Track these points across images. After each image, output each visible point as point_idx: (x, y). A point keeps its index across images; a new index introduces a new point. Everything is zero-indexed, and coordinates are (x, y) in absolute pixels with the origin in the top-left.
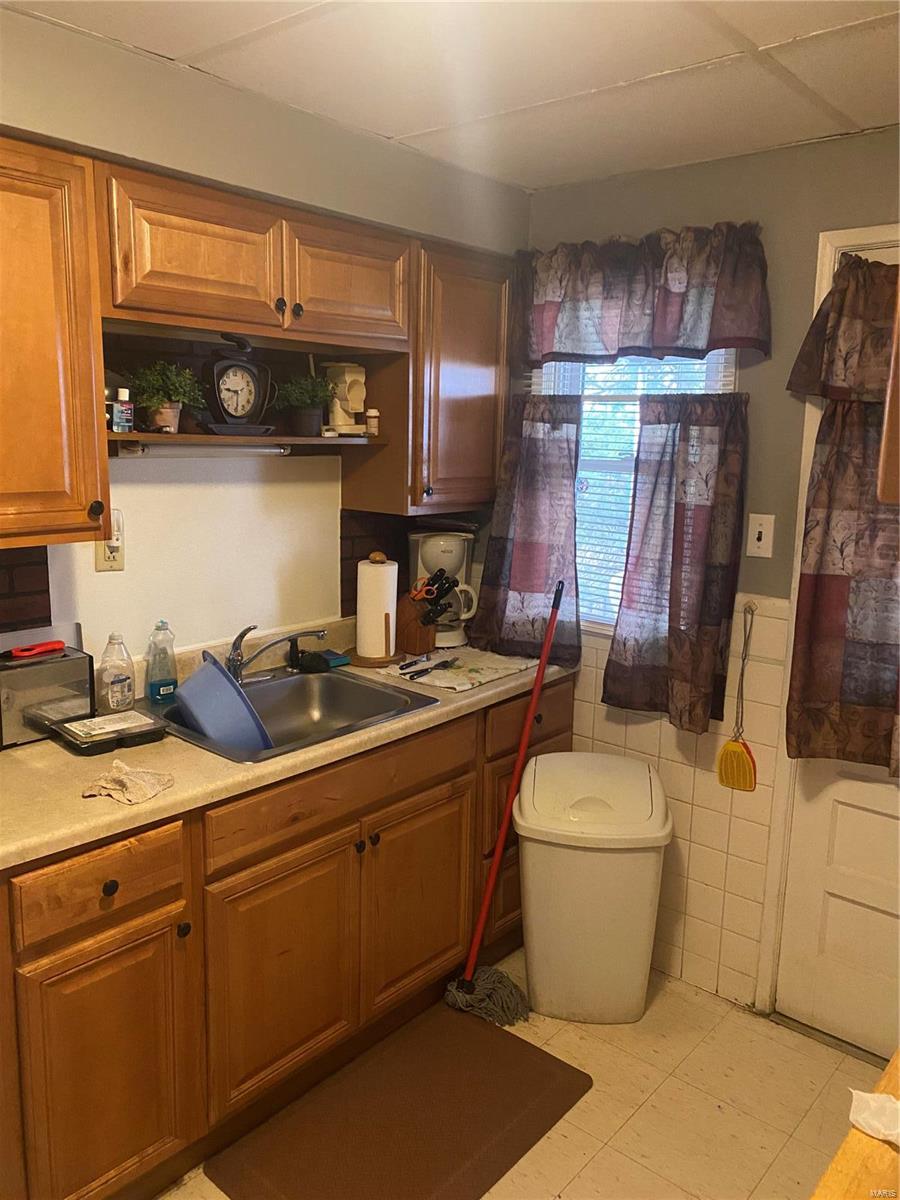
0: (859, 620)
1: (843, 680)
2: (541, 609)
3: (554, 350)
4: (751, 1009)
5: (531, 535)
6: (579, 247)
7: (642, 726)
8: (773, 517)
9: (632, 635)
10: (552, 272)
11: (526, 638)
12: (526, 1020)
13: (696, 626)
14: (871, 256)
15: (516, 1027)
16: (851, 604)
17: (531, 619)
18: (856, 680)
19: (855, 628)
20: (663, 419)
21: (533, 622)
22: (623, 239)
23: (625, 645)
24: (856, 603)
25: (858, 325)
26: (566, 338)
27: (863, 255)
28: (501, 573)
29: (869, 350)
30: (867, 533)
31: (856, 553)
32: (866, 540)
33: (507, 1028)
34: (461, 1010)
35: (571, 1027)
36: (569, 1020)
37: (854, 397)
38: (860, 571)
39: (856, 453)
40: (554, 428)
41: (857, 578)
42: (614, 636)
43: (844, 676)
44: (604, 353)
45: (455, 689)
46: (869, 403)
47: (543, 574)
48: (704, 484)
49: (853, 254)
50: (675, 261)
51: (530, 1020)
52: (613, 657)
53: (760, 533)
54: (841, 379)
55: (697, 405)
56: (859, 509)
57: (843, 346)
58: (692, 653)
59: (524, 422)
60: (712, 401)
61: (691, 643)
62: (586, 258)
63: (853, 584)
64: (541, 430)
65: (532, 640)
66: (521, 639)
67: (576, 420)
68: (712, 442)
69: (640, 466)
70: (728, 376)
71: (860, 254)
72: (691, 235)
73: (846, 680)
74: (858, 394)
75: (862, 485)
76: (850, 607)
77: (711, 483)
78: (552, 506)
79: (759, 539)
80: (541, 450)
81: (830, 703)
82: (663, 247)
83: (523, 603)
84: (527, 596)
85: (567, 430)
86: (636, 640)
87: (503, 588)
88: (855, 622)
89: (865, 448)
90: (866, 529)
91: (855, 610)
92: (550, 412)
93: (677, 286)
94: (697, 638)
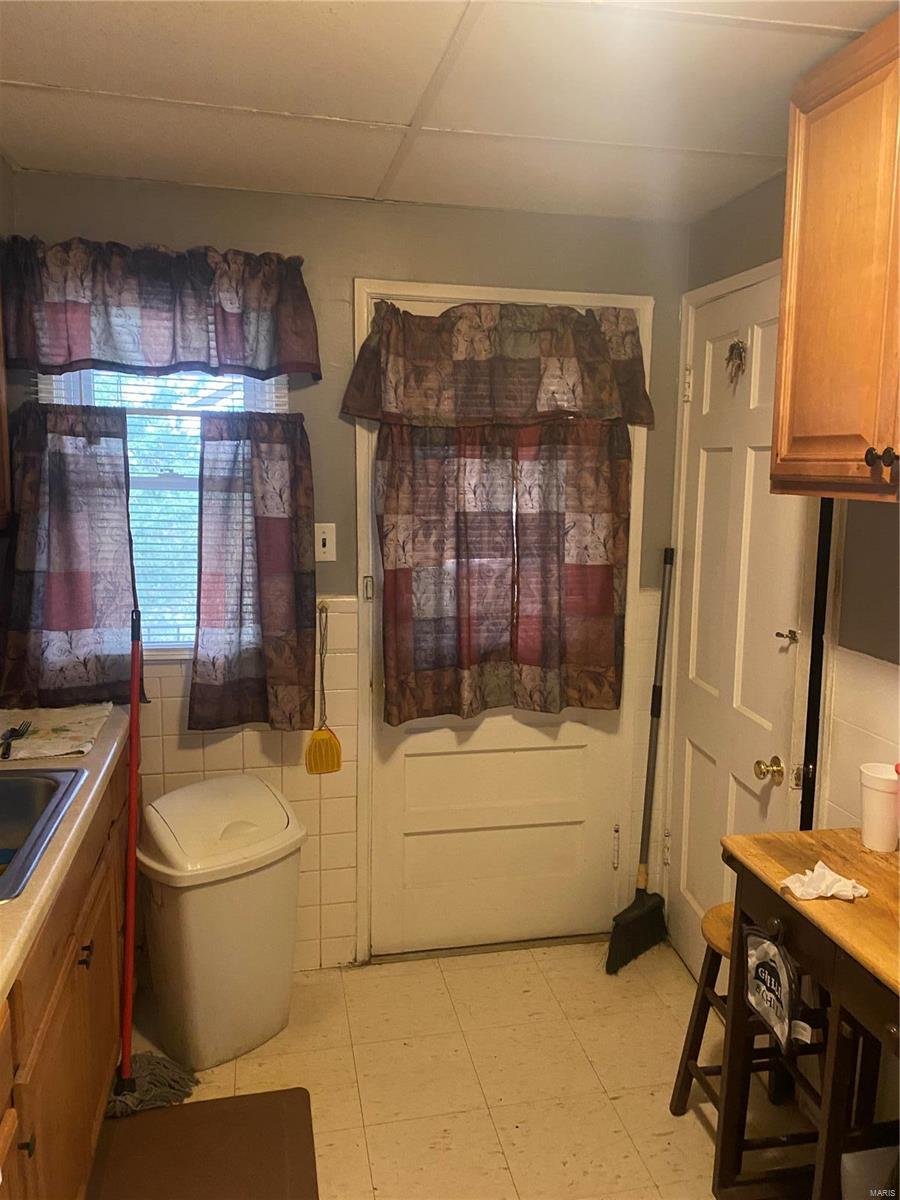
0: (422, 602)
1: (415, 654)
2: (92, 647)
3: (93, 357)
4: (355, 964)
5: (71, 564)
6: (104, 247)
7: (224, 742)
8: (334, 525)
9: (222, 653)
10: (70, 269)
11: (77, 683)
12: (197, 1082)
13: (294, 631)
14: (402, 306)
15: (194, 1095)
16: (415, 589)
17: (82, 659)
18: (425, 650)
19: (419, 609)
20: (225, 435)
21: (85, 663)
22: (162, 249)
23: (214, 664)
24: (418, 589)
25: (401, 361)
26: (104, 344)
27: (397, 304)
28: (30, 612)
29: (412, 383)
30: (421, 532)
31: (413, 549)
32: (421, 538)
33: (186, 1101)
34: (134, 1113)
35: (240, 1062)
36: (236, 1058)
37: (405, 421)
38: (418, 563)
39: (409, 468)
40: (90, 442)
41: (417, 569)
42: (196, 658)
43: (415, 650)
44: (144, 364)
45: (82, 752)
46: (415, 427)
47: (89, 607)
48: (279, 498)
49: (389, 302)
50: (225, 280)
51: (201, 1080)
52: (198, 680)
53: (324, 540)
54: (392, 406)
55: (264, 423)
56: (413, 513)
57: (391, 377)
58: (295, 657)
59: (50, 436)
60: (280, 421)
61: (291, 649)
62: (116, 260)
63: (414, 574)
64: (71, 445)
65: (85, 684)
66: (74, 685)
67: (122, 434)
68: (283, 459)
69: (205, 482)
70: (281, 397)
71: (394, 302)
72: (241, 259)
73: (418, 652)
74: (408, 419)
75: (414, 493)
76: (413, 593)
77: (286, 496)
78: (92, 529)
79: (324, 545)
80: (72, 467)
81: (408, 674)
82: (213, 265)
83: (71, 644)
84: (75, 633)
85: (107, 446)
86: (226, 657)
87: (33, 630)
88: (419, 604)
89: (414, 464)
90: (419, 529)
91: (418, 595)
92: (84, 424)
93: (232, 306)
94: (298, 642)
